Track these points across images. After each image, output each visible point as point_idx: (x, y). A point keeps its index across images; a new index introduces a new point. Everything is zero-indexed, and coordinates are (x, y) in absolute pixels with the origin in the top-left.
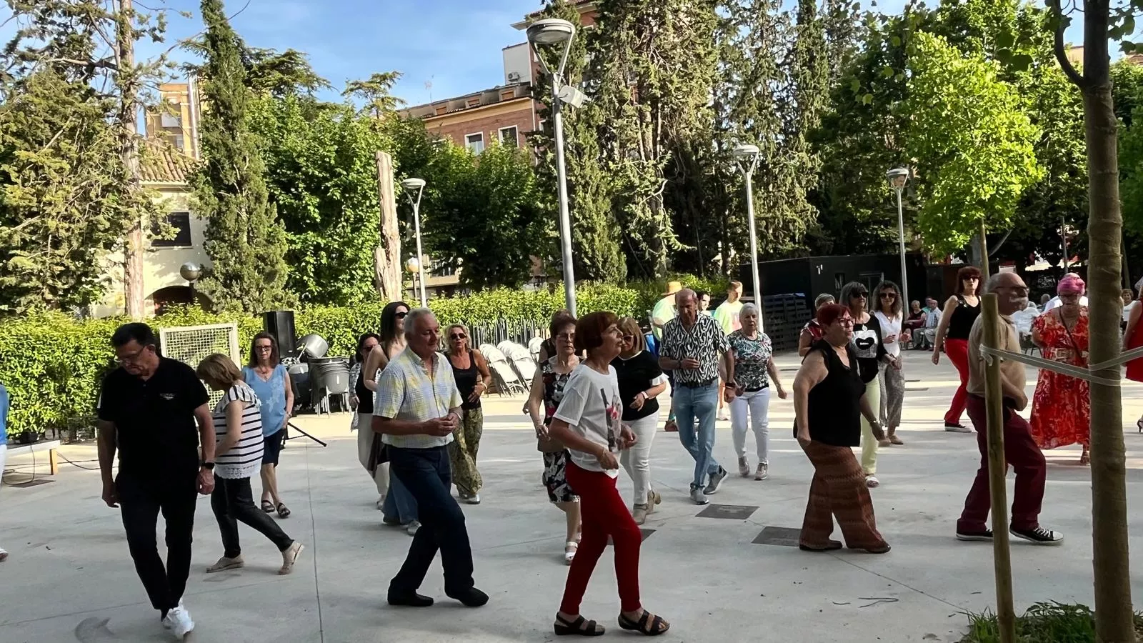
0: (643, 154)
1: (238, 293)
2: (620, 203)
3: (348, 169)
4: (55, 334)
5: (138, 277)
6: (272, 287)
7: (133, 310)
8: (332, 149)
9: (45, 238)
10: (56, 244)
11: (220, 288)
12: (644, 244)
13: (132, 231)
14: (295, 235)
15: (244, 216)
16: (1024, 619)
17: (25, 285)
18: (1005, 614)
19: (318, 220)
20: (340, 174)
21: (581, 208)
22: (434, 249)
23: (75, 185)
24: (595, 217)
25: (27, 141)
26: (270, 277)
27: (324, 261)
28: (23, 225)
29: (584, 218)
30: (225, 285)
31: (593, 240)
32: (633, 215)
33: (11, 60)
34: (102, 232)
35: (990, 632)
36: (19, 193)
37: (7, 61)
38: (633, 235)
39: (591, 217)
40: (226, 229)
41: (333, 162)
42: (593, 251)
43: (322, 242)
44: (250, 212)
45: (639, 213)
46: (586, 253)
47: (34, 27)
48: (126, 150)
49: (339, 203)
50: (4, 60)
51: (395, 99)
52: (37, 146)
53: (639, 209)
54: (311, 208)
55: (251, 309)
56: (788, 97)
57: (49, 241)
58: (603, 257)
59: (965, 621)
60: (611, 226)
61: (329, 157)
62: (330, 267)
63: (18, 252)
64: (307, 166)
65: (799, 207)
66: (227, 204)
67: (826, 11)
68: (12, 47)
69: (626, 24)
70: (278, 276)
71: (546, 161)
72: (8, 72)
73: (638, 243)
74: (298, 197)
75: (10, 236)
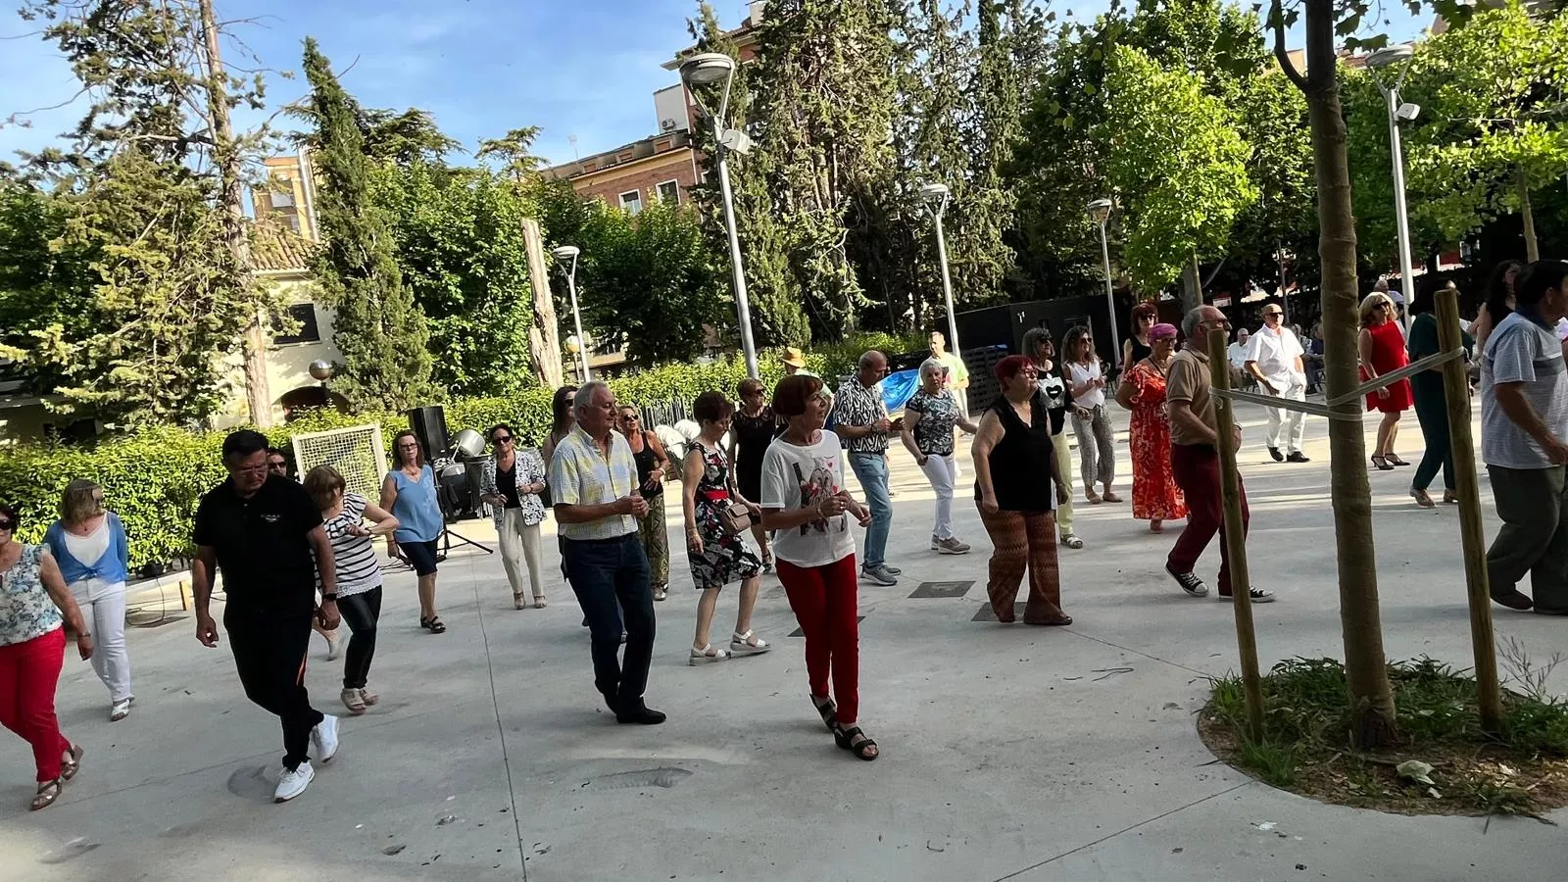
0: (819, 202)
1: (378, 390)
2: (798, 259)
3: (490, 241)
4: (172, 451)
5: (261, 380)
6: (416, 381)
7: (258, 417)
8: (469, 219)
9: (150, 343)
10: (163, 350)
11: (357, 386)
12: (828, 303)
13: (249, 329)
14: (437, 319)
15: (376, 302)
16: (1269, 679)
17: (131, 398)
18: (1250, 676)
19: (461, 301)
20: (482, 247)
21: (755, 267)
22: (595, 325)
23: (178, 280)
24: (772, 275)
25: (117, 234)
26: (412, 369)
27: (472, 347)
28: (122, 331)
29: (760, 278)
30: (362, 382)
31: (771, 302)
32: (813, 272)
33: (87, 140)
34: (215, 332)
35: (1234, 696)
36: (113, 295)
37: (83, 143)
38: (815, 293)
39: (767, 277)
40: (358, 319)
41: (472, 234)
42: (772, 315)
43: (468, 326)
44: (382, 298)
45: (820, 268)
46: (765, 317)
47: (110, 100)
48: (233, 236)
49: (483, 280)
50: (78, 141)
51: (536, 159)
52: (128, 238)
53: (819, 264)
54: (452, 288)
55: (394, 407)
56: (975, 127)
57: (155, 347)
58: (783, 320)
59: (1207, 686)
60: (790, 285)
61: (468, 229)
62: (479, 353)
63: (120, 362)
64: (443, 240)
65: (995, 249)
66: (356, 290)
67: (1011, 28)
68: (86, 126)
69: (791, 56)
70: (421, 367)
71: (712, 217)
72: (85, 155)
73: (821, 302)
74: (436, 276)
75: (109, 344)
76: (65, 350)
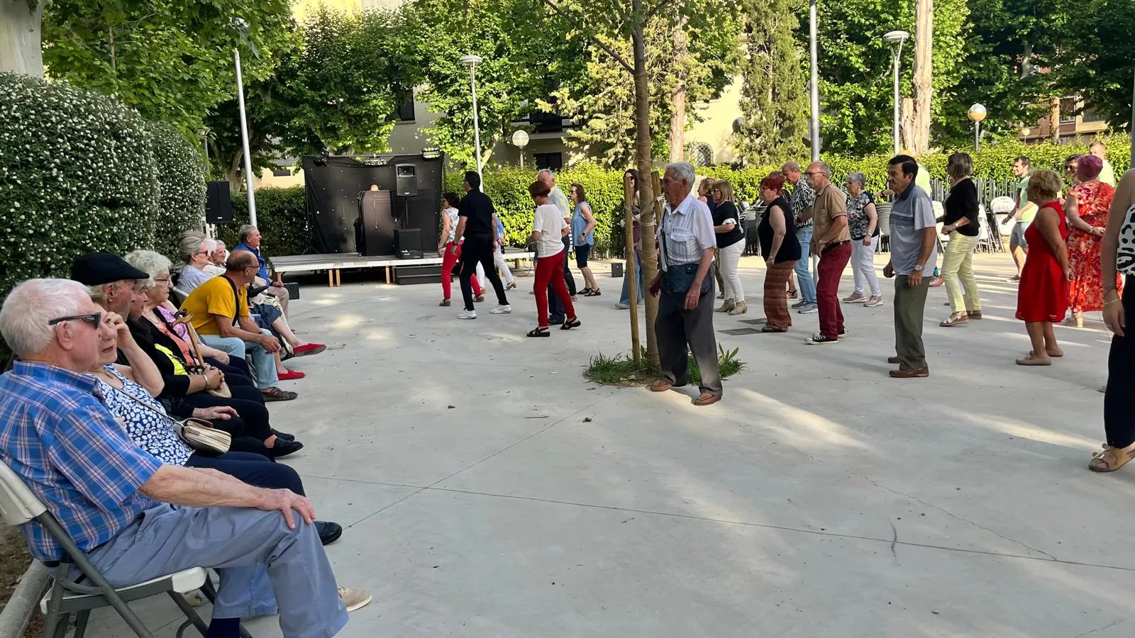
6: (790, 141)
9: (618, 102)
10: (626, 107)
13: (676, 94)
15: (771, 74)
20: (886, 21)
27: (862, 113)
28: (605, 92)
43: (863, 93)
54: (853, 59)
57: (621, 105)
63: (599, 115)
64: (853, 14)
70: (796, 130)
75: (596, 102)
76: (571, 105)
